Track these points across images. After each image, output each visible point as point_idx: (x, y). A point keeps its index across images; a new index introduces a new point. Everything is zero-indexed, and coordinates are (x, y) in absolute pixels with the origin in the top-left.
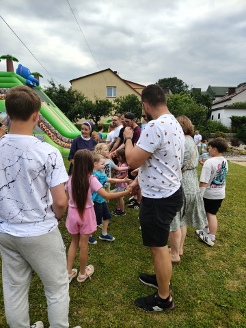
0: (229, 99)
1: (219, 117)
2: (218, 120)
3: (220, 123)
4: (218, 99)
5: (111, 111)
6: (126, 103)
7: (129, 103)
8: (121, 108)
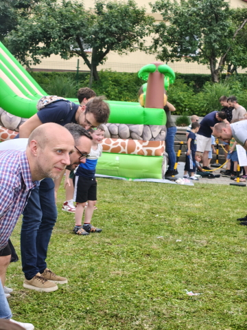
5: (141, 35)
6: (191, 15)
7: (198, 15)
8: (174, 29)
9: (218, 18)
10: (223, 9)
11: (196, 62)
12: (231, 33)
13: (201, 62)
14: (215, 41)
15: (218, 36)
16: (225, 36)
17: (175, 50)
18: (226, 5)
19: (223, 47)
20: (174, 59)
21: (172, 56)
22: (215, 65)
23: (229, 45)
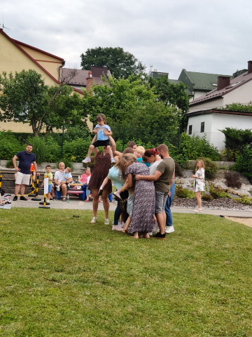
0: (220, 98)
1: (202, 130)
2: (201, 135)
3: (204, 141)
4: (198, 96)
6: (17, 88)
7: (22, 88)
8: (6, 98)
9: (36, 90)
10: (40, 84)
11: (22, 123)
12: (46, 102)
13: (25, 122)
14: (35, 107)
15: (37, 103)
16: (43, 105)
17: (7, 113)
18: (42, 82)
19: (41, 112)
20: (6, 120)
21: (4, 117)
22: (35, 125)
23: (44, 110)
